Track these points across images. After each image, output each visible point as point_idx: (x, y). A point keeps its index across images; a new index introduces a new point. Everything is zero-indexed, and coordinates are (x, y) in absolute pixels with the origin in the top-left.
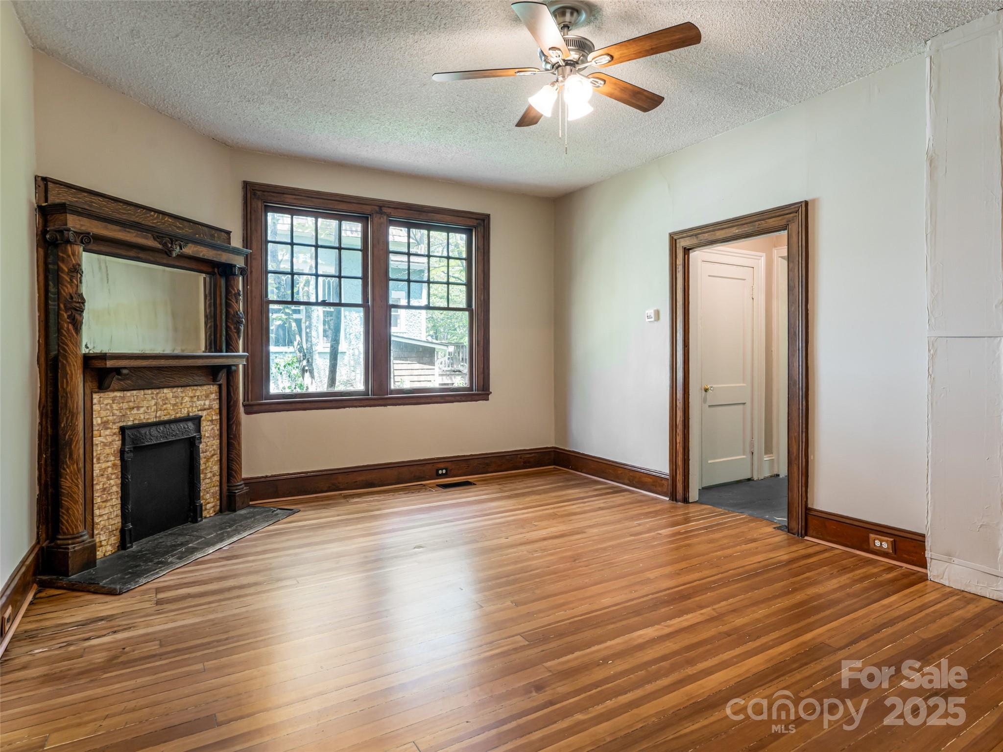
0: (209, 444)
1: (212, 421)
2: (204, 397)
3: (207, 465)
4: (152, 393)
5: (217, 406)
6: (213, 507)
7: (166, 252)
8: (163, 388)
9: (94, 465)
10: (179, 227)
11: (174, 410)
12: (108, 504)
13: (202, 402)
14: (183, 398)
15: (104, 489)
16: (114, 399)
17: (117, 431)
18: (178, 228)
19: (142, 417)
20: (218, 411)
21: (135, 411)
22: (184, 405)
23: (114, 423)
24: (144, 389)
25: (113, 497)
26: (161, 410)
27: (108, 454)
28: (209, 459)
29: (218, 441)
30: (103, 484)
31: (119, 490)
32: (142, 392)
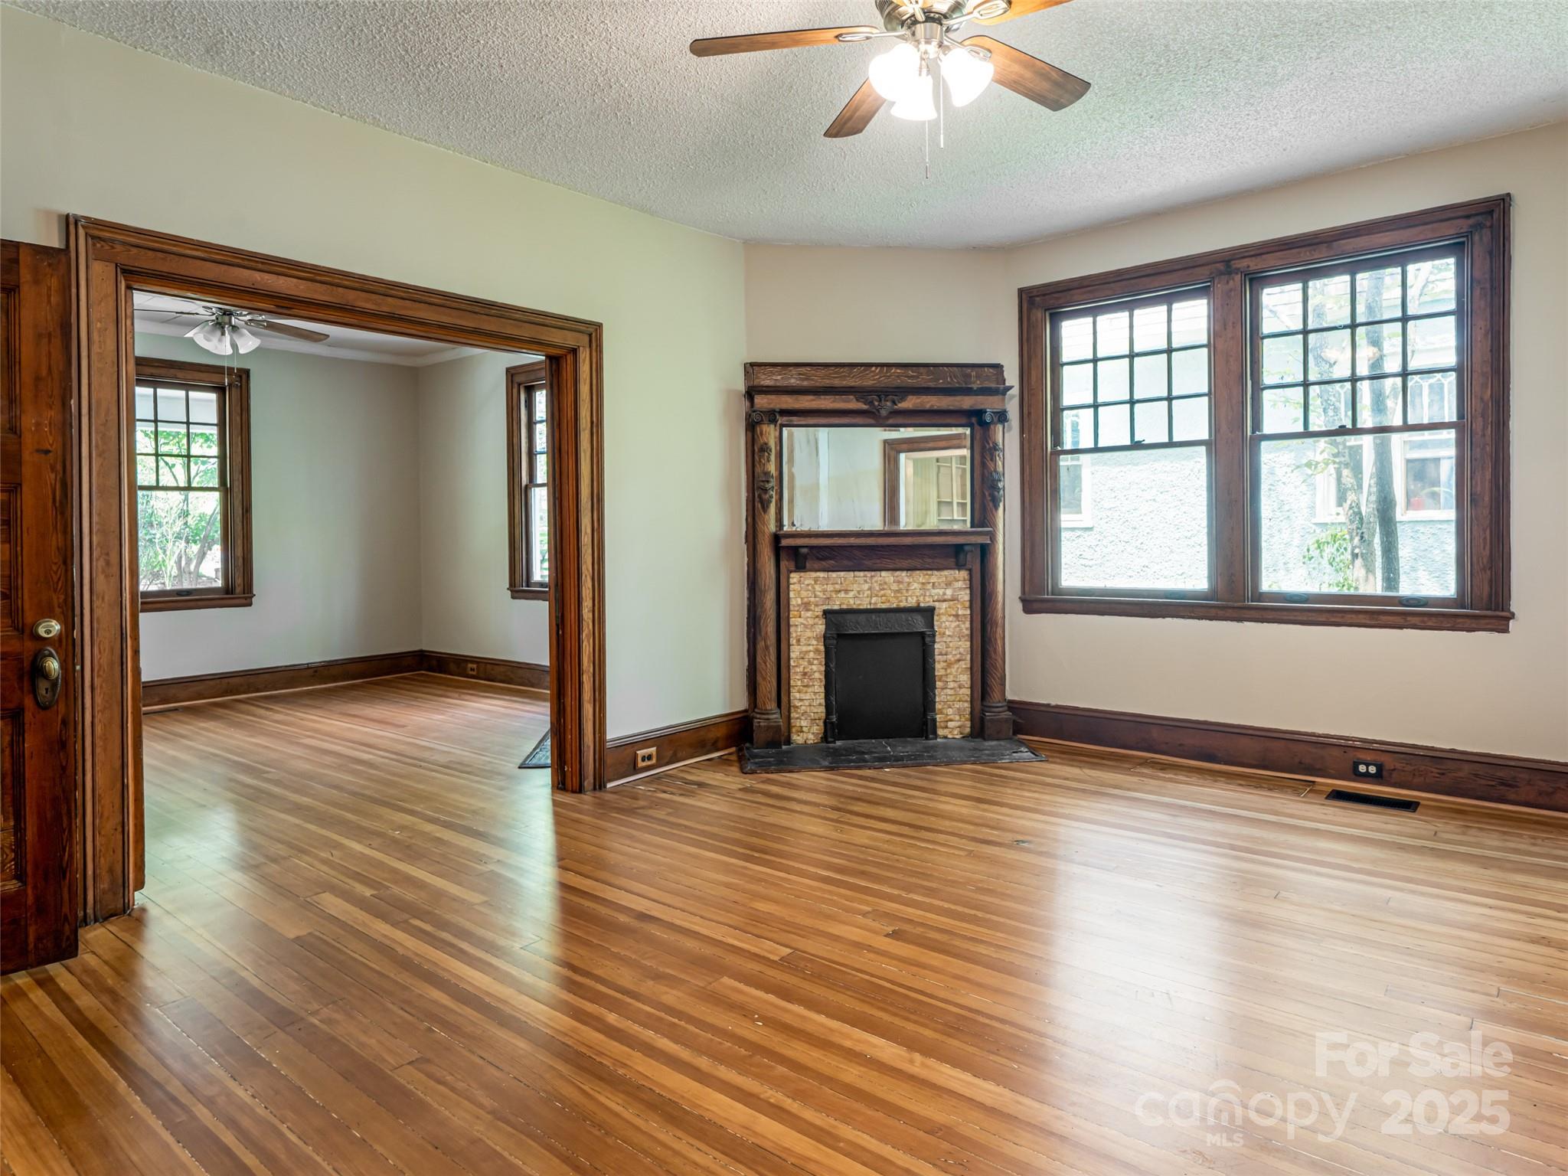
0: (951, 645)
1: (957, 616)
2: (943, 585)
3: (949, 671)
4: (865, 576)
5: (967, 598)
6: (959, 727)
7: (873, 413)
8: (880, 570)
9: (791, 647)
10: (912, 376)
11: (897, 598)
12: (810, 690)
13: (941, 592)
14: (909, 584)
15: (805, 674)
16: (816, 580)
17: (821, 614)
18: (909, 377)
19: (852, 602)
20: (967, 604)
21: (842, 595)
22: (910, 593)
23: (817, 605)
24: (854, 571)
25: (816, 683)
26: (877, 596)
27: (809, 638)
28: (951, 664)
29: (968, 643)
30: (804, 668)
31: (823, 677)
32: (852, 574)
